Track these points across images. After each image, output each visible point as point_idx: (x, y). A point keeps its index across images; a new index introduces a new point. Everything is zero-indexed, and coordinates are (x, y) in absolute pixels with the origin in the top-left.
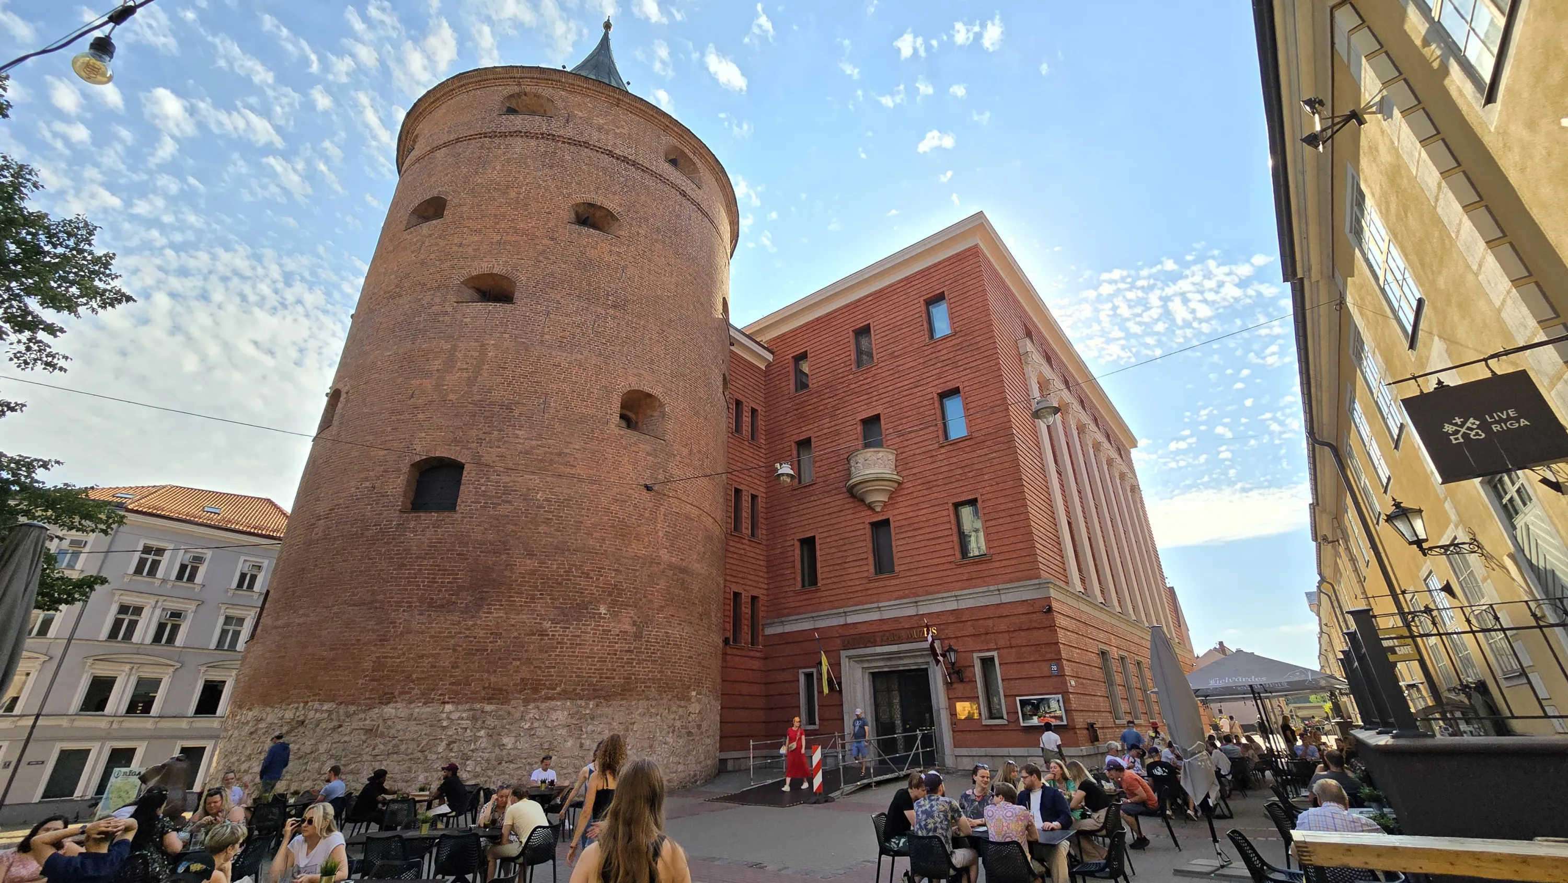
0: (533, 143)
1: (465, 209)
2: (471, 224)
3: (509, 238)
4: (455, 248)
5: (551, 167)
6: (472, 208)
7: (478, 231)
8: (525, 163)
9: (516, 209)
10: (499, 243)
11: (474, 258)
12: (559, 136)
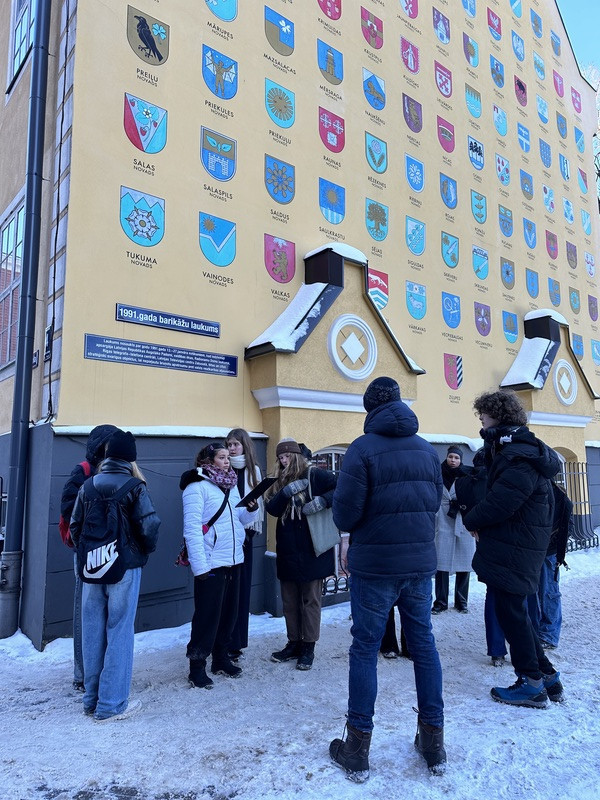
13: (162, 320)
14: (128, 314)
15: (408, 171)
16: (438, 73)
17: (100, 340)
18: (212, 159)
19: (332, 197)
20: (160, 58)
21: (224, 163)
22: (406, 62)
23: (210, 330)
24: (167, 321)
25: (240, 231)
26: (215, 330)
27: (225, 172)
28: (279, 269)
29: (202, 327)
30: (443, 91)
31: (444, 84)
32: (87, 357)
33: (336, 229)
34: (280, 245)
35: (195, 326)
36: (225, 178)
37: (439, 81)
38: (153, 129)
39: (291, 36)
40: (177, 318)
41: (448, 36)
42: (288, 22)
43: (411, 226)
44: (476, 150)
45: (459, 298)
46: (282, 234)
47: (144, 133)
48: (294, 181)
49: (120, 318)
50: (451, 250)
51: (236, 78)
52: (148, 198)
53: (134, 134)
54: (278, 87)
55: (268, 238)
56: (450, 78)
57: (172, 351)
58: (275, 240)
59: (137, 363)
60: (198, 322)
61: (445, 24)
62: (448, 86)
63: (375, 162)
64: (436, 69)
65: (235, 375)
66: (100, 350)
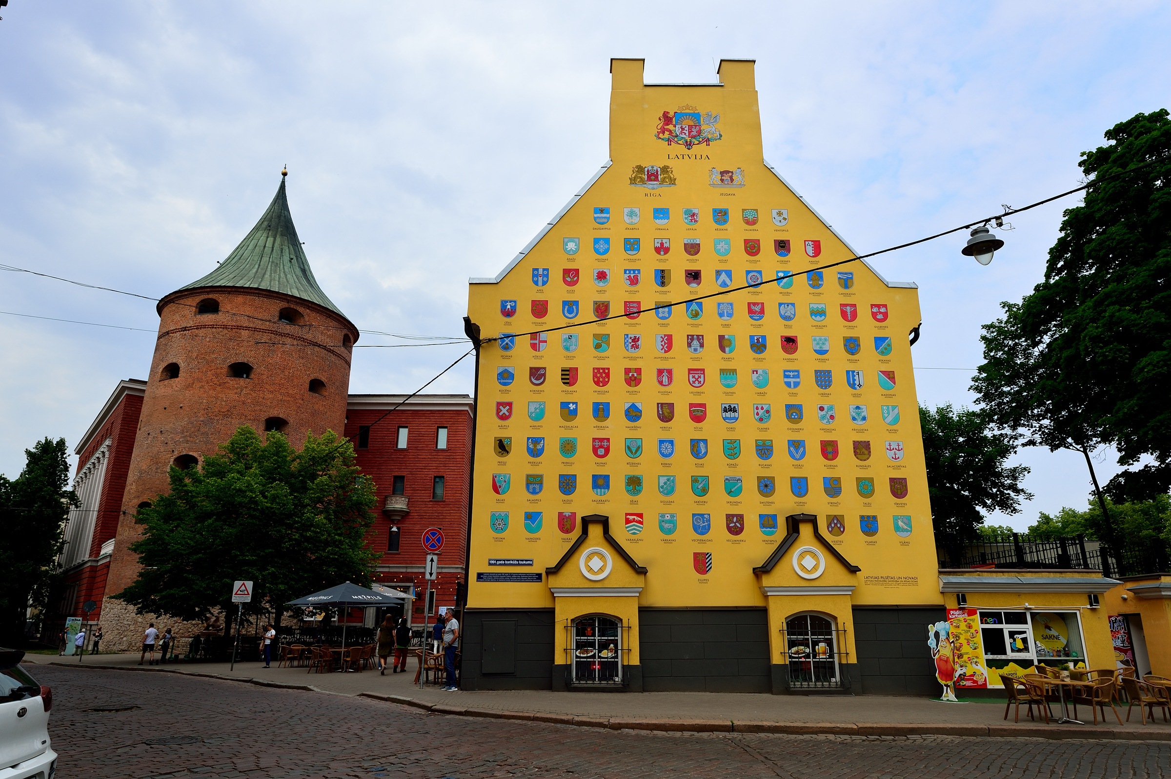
0: (295, 342)
1: (264, 377)
2: (268, 387)
3: (285, 398)
4: (261, 399)
5: (303, 358)
6: (267, 377)
7: (272, 392)
8: (292, 354)
9: (288, 382)
10: (281, 400)
11: (270, 407)
12: (306, 339)
13: (506, 562)
14: (493, 562)
15: (660, 448)
16: (691, 376)
17: (482, 574)
18: (531, 487)
19: (601, 482)
20: (508, 452)
21: (537, 487)
22: (661, 383)
23: (529, 563)
24: (509, 562)
25: (544, 516)
26: (531, 562)
27: (537, 490)
28: (566, 527)
29: (524, 562)
30: (697, 384)
31: (697, 380)
32: (477, 581)
33: (603, 498)
34: (567, 516)
35: (520, 562)
36: (538, 493)
37: (692, 380)
38: (504, 484)
39: (576, 410)
40: (513, 560)
41: (702, 345)
42: (573, 403)
43: (663, 480)
44: (730, 410)
45: (709, 515)
46: (567, 510)
47: (500, 487)
48: (576, 482)
49: (490, 564)
50: (701, 485)
51: (544, 446)
52: (501, 513)
53: (496, 489)
54: (567, 439)
55: (560, 514)
56: (704, 374)
57: (511, 574)
58: (564, 514)
59: (496, 581)
60: (522, 561)
61: (698, 339)
62: (702, 380)
63: (632, 452)
64: (689, 373)
65: (541, 581)
66: (482, 578)
